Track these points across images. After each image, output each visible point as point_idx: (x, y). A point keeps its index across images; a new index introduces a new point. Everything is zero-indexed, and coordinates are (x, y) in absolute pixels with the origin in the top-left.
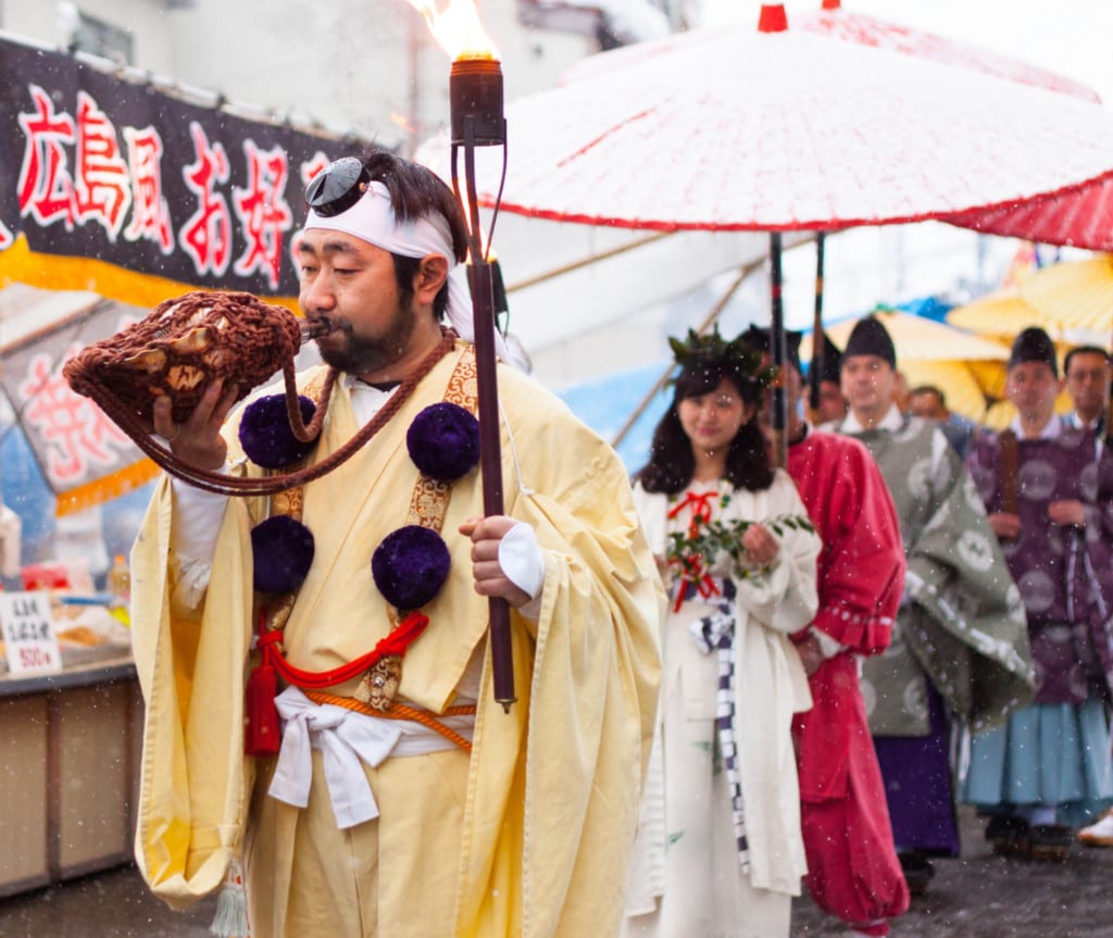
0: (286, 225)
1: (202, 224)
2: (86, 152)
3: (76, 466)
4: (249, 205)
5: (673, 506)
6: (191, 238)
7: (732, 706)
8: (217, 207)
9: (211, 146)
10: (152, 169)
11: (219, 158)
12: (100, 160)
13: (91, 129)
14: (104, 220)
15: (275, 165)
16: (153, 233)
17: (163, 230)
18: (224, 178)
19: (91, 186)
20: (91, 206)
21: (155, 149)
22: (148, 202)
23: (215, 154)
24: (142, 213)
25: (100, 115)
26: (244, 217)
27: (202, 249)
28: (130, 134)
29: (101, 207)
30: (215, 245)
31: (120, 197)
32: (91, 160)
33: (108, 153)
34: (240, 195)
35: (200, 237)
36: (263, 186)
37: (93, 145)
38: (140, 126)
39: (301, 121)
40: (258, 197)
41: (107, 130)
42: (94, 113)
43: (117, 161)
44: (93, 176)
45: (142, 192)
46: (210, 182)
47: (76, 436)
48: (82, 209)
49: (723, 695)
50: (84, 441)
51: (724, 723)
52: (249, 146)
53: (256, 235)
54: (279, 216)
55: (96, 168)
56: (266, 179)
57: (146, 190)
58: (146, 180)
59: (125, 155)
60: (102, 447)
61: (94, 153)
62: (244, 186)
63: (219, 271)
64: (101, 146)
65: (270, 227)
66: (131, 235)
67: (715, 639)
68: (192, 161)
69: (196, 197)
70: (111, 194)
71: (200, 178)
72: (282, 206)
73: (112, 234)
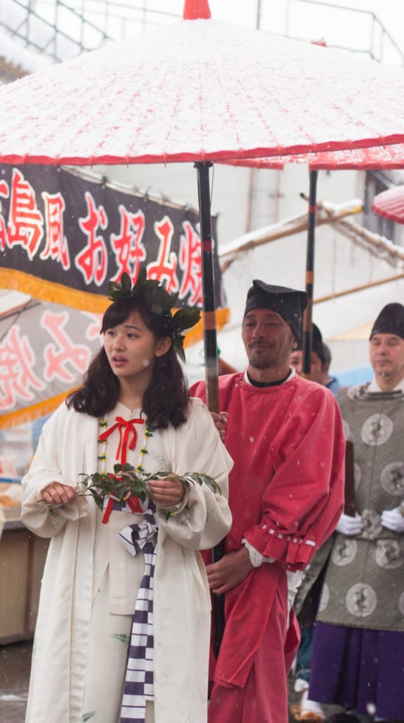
0: (143, 259)
1: (89, 253)
2: (16, 205)
3: (10, 400)
4: (120, 244)
5: (104, 430)
6: (82, 261)
7: (151, 603)
8: (99, 244)
9: (97, 207)
10: (58, 218)
11: (101, 214)
12: (26, 210)
13: (20, 191)
14: (26, 247)
15: (137, 221)
16: (58, 257)
17: (64, 255)
18: (104, 227)
19: (18, 225)
20: (17, 237)
21: (61, 207)
22: (55, 238)
23: (100, 212)
24: (51, 244)
25: (26, 183)
26: (117, 252)
27: (89, 269)
28: (45, 195)
29: (25, 239)
30: (97, 267)
31: (37, 233)
32: (19, 209)
33: (30, 206)
34: (114, 237)
35: (87, 261)
36: (129, 233)
37: (19, 201)
38: (51, 192)
39: (155, 196)
40: (126, 240)
41: (30, 192)
42: (22, 181)
43: (36, 211)
44: (19, 220)
45: (52, 231)
46: (96, 228)
47: (11, 382)
48: (11, 239)
49: (142, 593)
50: (15, 385)
51: (141, 617)
52: (122, 208)
53: (124, 263)
54: (138, 253)
55: (23, 215)
56: (132, 229)
57: (54, 230)
58: (54, 224)
59: (41, 208)
60: (26, 390)
61: (21, 205)
62: (118, 233)
63: (99, 283)
64: (26, 201)
65: (133, 259)
66: (43, 257)
67: (142, 544)
68: (84, 216)
69: (86, 237)
70: (32, 231)
71: (89, 226)
72: (141, 247)
73: (31, 256)
